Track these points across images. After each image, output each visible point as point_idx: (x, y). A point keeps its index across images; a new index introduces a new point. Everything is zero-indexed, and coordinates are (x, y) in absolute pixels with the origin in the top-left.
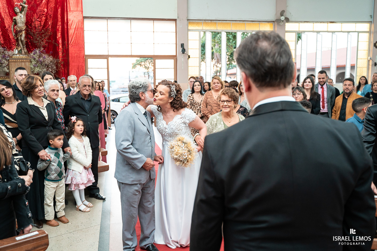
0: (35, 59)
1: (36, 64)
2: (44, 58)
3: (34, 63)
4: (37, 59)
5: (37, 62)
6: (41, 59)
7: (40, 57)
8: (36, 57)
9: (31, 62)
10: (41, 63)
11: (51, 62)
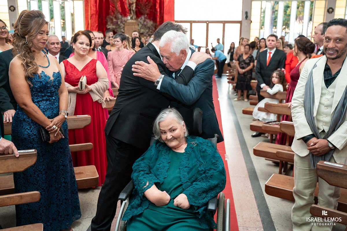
0: (141, 23)
1: (142, 27)
2: (147, 22)
3: (140, 25)
4: (142, 23)
5: (143, 25)
6: (145, 23)
7: (144, 21)
8: (142, 21)
9: (138, 25)
10: (145, 26)
11: (152, 25)
